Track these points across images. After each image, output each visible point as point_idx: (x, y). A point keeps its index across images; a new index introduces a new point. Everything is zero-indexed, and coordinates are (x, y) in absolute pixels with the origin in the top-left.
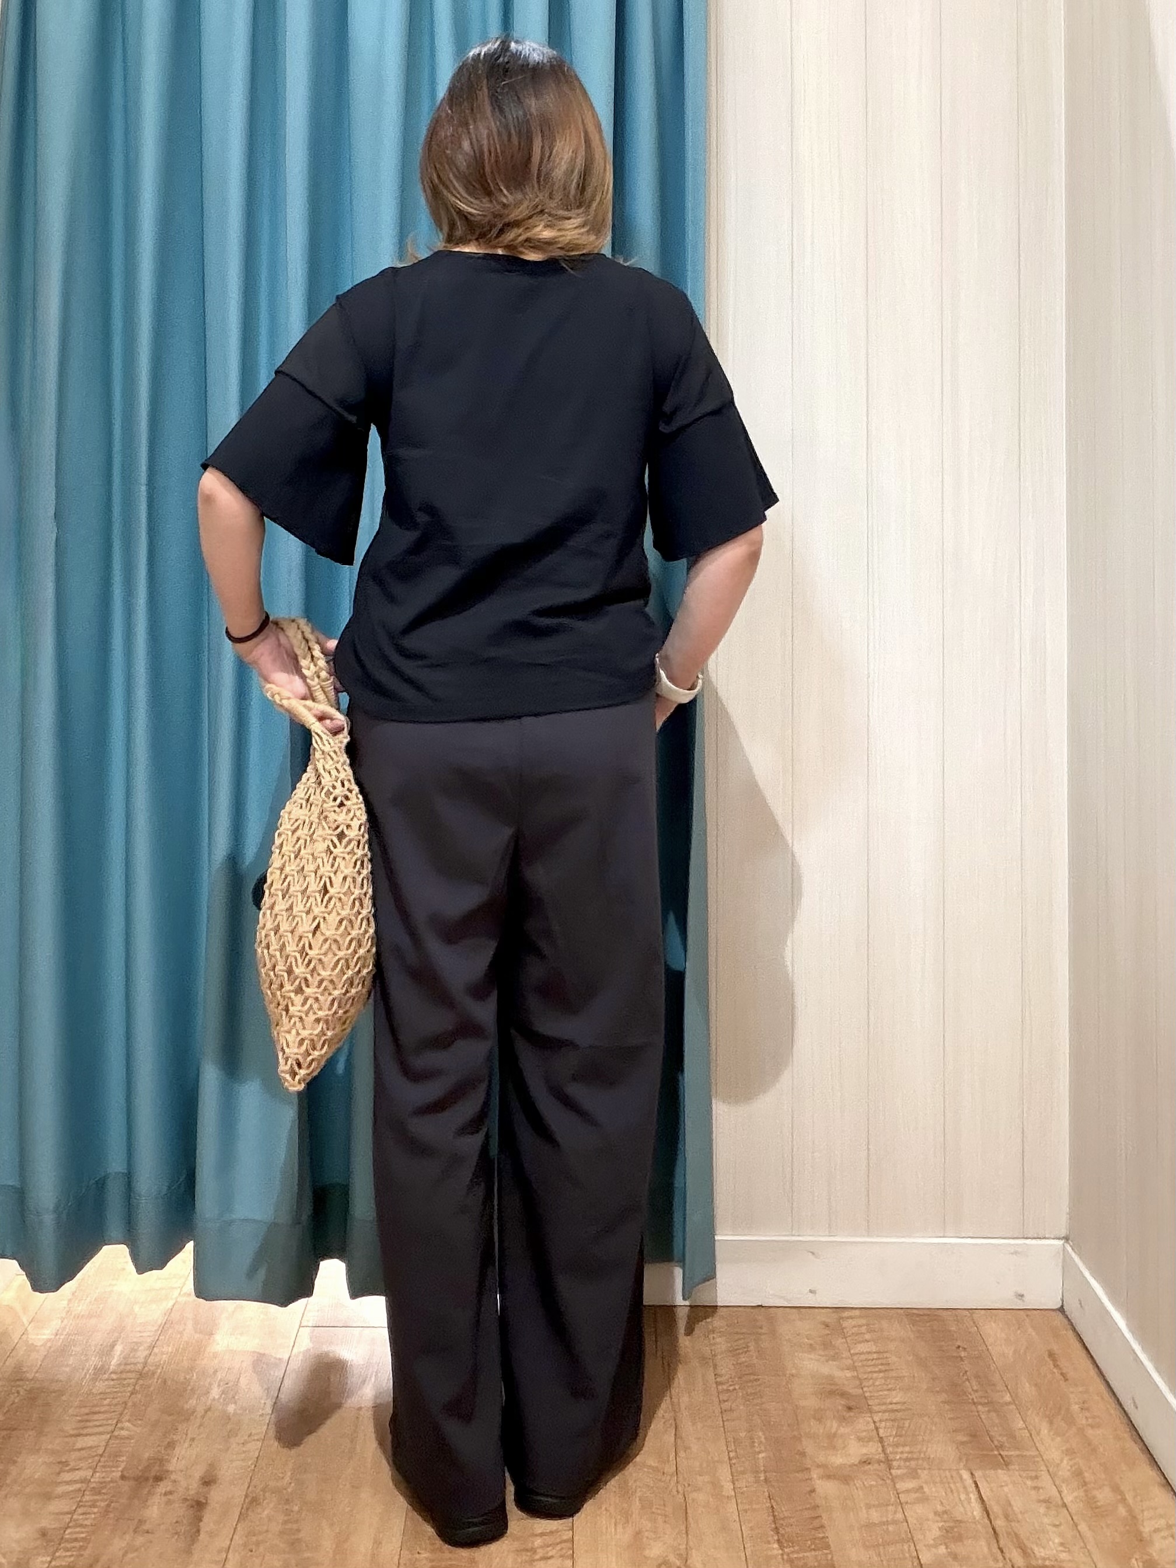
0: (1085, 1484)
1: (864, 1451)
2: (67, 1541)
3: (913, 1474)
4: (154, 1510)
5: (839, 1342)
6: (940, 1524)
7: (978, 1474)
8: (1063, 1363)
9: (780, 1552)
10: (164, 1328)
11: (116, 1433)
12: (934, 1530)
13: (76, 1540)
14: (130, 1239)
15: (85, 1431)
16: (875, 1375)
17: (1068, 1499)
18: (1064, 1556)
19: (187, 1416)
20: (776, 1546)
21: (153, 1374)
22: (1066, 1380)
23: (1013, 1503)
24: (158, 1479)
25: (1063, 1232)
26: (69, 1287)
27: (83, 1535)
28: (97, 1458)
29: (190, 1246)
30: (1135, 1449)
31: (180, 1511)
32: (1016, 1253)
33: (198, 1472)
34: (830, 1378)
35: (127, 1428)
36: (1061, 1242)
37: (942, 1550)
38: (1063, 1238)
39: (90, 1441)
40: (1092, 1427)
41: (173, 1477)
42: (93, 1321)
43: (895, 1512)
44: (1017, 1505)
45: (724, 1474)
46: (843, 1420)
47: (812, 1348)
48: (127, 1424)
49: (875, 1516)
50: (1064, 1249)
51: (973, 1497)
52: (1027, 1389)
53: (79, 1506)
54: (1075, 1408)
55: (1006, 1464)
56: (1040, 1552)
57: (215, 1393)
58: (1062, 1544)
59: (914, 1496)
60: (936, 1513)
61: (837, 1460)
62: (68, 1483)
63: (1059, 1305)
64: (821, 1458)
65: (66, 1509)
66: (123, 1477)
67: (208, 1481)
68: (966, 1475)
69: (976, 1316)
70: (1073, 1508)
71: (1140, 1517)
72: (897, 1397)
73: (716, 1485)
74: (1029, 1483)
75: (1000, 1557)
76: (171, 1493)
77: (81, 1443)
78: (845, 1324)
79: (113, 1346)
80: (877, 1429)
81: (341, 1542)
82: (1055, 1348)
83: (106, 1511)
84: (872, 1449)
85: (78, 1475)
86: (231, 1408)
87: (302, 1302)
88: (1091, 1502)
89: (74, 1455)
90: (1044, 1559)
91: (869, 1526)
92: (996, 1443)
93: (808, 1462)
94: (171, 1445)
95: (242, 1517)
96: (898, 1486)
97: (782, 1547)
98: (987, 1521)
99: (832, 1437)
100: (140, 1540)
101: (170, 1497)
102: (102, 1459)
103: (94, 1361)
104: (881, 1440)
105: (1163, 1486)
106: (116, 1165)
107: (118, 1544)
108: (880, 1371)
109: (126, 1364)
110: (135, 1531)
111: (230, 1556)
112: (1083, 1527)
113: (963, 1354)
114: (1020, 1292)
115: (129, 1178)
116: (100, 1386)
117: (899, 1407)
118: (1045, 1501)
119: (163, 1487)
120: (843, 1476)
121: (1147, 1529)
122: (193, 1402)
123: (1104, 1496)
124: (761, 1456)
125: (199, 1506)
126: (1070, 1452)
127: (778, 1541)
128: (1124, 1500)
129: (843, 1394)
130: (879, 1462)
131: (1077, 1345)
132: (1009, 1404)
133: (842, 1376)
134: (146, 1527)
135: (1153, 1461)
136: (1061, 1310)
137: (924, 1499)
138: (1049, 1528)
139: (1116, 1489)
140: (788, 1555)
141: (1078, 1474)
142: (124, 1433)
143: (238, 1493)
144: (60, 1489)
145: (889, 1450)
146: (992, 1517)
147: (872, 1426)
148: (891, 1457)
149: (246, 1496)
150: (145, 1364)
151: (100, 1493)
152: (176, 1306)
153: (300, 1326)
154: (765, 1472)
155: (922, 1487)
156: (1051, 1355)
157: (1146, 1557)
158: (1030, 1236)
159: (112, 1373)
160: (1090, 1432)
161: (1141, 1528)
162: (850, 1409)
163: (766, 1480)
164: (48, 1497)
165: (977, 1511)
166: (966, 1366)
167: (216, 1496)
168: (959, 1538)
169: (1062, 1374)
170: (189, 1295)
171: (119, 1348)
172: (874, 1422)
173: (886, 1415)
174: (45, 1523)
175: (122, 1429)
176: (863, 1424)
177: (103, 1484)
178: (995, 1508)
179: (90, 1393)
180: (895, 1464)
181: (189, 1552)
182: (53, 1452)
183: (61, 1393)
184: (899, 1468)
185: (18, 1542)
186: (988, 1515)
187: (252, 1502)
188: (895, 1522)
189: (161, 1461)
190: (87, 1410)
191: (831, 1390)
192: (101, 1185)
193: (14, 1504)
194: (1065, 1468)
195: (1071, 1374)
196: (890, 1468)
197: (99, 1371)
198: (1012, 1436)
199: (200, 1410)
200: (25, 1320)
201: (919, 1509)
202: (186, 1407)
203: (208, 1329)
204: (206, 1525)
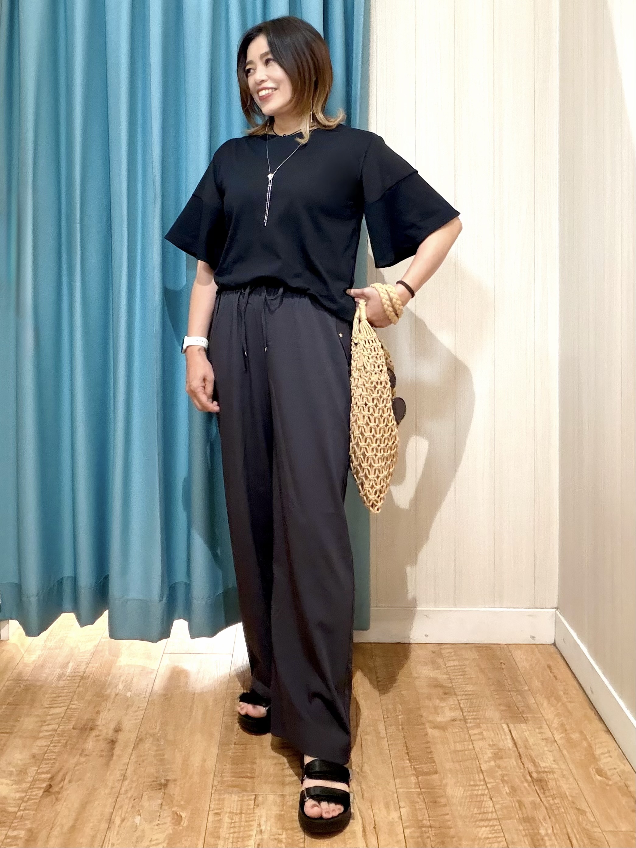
0: (566, 730)
1: (453, 714)
2: (46, 759)
3: (478, 726)
4: (90, 744)
5: (440, 661)
6: (492, 751)
7: (511, 726)
8: (555, 671)
9: (410, 764)
10: (93, 655)
11: (70, 706)
12: (489, 754)
13: (51, 759)
14: (76, 609)
15: (54, 706)
16: (458, 677)
17: (557, 737)
18: (555, 766)
19: (106, 698)
20: (408, 762)
21: (89, 677)
22: (556, 679)
23: (529, 740)
24: (92, 729)
25: (556, 606)
26: (44, 634)
27: (54, 757)
28: (60, 719)
29: (106, 613)
30: (592, 714)
31: (103, 745)
32: (530, 616)
33: (112, 726)
34: (436, 679)
35: (76, 704)
36: (554, 610)
37: (492, 763)
38: (555, 608)
39: (57, 710)
40: (570, 702)
41: (100, 728)
42: (57, 651)
43: (469, 745)
44: (531, 741)
45: (381, 727)
46: (442, 700)
47: (426, 664)
48: (76, 702)
49: (459, 747)
50: (556, 614)
51: (509, 737)
52: (536, 684)
53: (51, 743)
54: (561, 693)
55: (526, 721)
56: (543, 764)
57: (121, 686)
58: (554, 761)
59: (477, 737)
60: (489, 745)
61: (439, 719)
62: (47, 731)
63: (553, 642)
64: (431, 718)
65: (45, 744)
66: (73, 728)
67: (117, 730)
68: (505, 726)
69: (510, 647)
70: (559, 742)
71: (593, 746)
72: (470, 688)
73: (378, 733)
74: (537, 730)
75: (522, 767)
76: (98, 736)
77: (53, 711)
78: (443, 651)
79: (68, 663)
80: (459, 704)
81: (186, 760)
82: (551, 663)
83: (65, 745)
84: (457, 714)
85: (51, 727)
86: (129, 694)
87: (164, 641)
88: (569, 740)
89: (49, 717)
90: (544, 768)
91: (456, 752)
92: (520, 710)
93: (424, 720)
94: (98, 713)
95: (135, 747)
96: (470, 732)
97: (410, 762)
98: (515, 749)
99: (436, 708)
100: (83, 759)
101: (97, 738)
102: (63, 719)
103: (58, 671)
104: (462, 709)
105: (606, 731)
106: (68, 572)
107: (73, 761)
108: (462, 675)
109: (75, 672)
110: (81, 755)
111: (129, 767)
112: (565, 752)
113: (504, 666)
114: (534, 636)
115: (75, 580)
116: (61, 683)
117: (470, 693)
118: (546, 739)
119: (94, 733)
120: (442, 727)
121: (598, 752)
122: (109, 691)
123: (575, 736)
124: (400, 717)
125: (113, 742)
126: (558, 715)
127: (409, 759)
128: (586, 739)
129: (442, 686)
130: (460, 720)
131: (562, 662)
132: (526, 691)
133: (442, 677)
134: (86, 752)
135: (601, 719)
136: (554, 644)
137: (483, 739)
138: (547, 752)
139: (581, 733)
140: (414, 766)
141: (562, 725)
142: (74, 706)
143: (133, 737)
144: (41, 735)
145: (465, 714)
146: (518, 746)
147: (456, 702)
148: (467, 717)
149: (137, 737)
150: (84, 672)
151: (62, 736)
152: (100, 644)
153: (163, 654)
154: (402, 725)
155: (482, 733)
156: (549, 667)
157: (596, 767)
158: (538, 607)
159: (68, 677)
160: (568, 704)
161: (595, 753)
162: (446, 694)
163: (403, 729)
164: (36, 738)
165: (510, 744)
166: (505, 672)
167: (122, 737)
168: (501, 758)
169: (555, 676)
170: (106, 638)
171: (71, 665)
172: (458, 700)
173: (464, 697)
174: (35, 751)
175: (73, 704)
176: (452, 701)
177: (64, 731)
178: (520, 743)
179: (57, 687)
180: (469, 721)
181: (107, 764)
182: (38, 716)
183: (41, 687)
184: (471, 722)
185: (21, 760)
186: (516, 747)
187: (140, 740)
188: (469, 750)
189: (93, 720)
190: (55, 695)
191: (436, 684)
192: (60, 583)
193: (18, 742)
194: (556, 723)
195: (559, 677)
196: (466, 722)
197: (60, 677)
198: (528, 706)
199: (113, 695)
200: (23, 651)
201: (481, 744)
202: (107, 693)
203: (116, 654)
204: (117, 751)
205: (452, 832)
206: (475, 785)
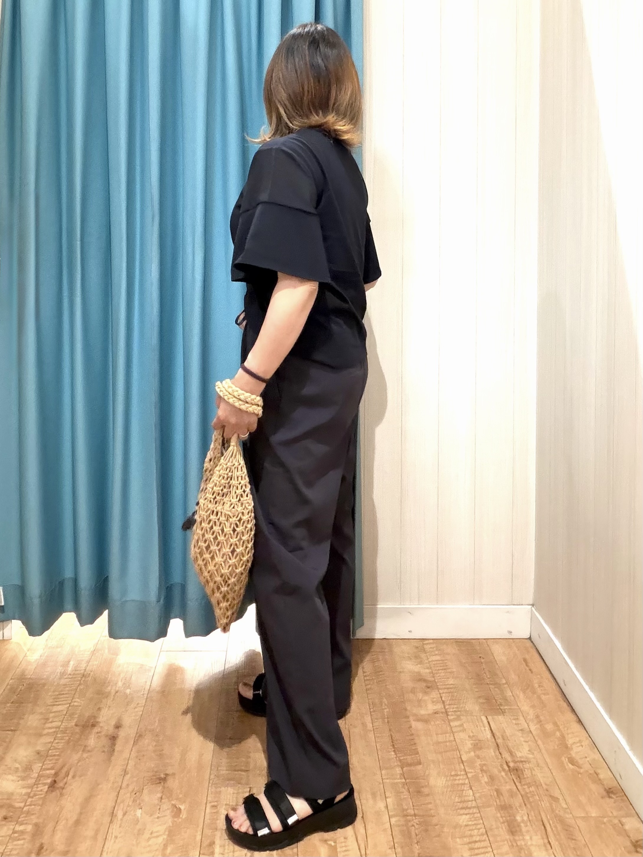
0: (541, 721)
1: (435, 707)
2: (51, 756)
3: (458, 718)
4: (92, 741)
5: (423, 655)
6: (472, 742)
7: (490, 718)
8: (531, 665)
9: (395, 756)
10: (93, 653)
11: (72, 704)
12: (469, 744)
13: (54, 755)
14: (77, 609)
15: (57, 703)
16: (440, 671)
17: (533, 728)
18: (531, 756)
19: (107, 695)
20: (393, 753)
21: (90, 674)
22: (532, 672)
23: (506, 731)
24: (93, 726)
25: (531, 603)
26: (46, 633)
27: (57, 753)
28: (63, 716)
29: (106, 613)
30: (565, 705)
31: (104, 741)
32: (508, 612)
33: (113, 723)
34: (419, 673)
35: (77, 701)
36: (530, 607)
37: (472, 754)
38: (531, 605)
39: (60, 708)
40: (544, 694)
41: (101, 725)
42: (59, 650)
43: (450, 736)
44: (508, 732)
45: (368, 719)
46: (426, 693)
47: (410, 659)
48: (77, 700)
49: (441, 738)
50: (532, 610)
51: (487, 728)
52: (513, 677)
53: (55, 739)
54: (536, 685)
55: (503, 713)
56: (519, 754)
57: (120, 684)
58: (529, 751)
59: (459, 729)
60: (469, 737)
61: (423, 712)
62: (50, 728)
63: (529, 637)
64: (415, 711)
65: (49, 740)
66: (76, 725)
67: (118, 726)
68: (484, 718)
69: (489, 642)
70: (534, 733)
71: (566, 736)
72: (451, 681)
73: (364, 725)
74: (514, 721)
75: (500, 757)
76: (100, 732)
77: (55, 709)
78: (425, 646)
79: (69, 662)
80: (441, 698)
81: (184, 754)
82: (527, 657)
83: (68, 742)
84: (439, 707)
85: (54, 724)
86: (128, 691)
87: (161, 639)
88: (543, 731)
89: (52, 715)
90: (520, 757)
91: (438, 743)
92: (498, 703)
93: (408, 713)
94: (99, 709)
95: (135, 743)
96: (451, 724)
97: (396, 754)
98: (494, 740)
99: (419, 701)
100: (85, 755)
101: (99, 734)
102: (66, 717)
103: (60, 669)
104: (443, 702)
105: (578, 722)
106: (68, 573)
107: (76, 757)
108: (443, 669)
109: (76, 670)
110: (83, 751)
111: (129, 762)
112: (540, 742)
113: (483, 661)
114: (511, 630)
115: (76, 581)
116: (63, 682)
117: (452, 686)
118: (522, 730)
119: (96, 730)
120: (425, 720)
121: (570, 742)
122: (109, 688)
123: (549, 727)
124: (385, 711)
125: (113, 739)
126: (533, 707)
127: (394, 751)
128: (559, 730)
129: (425, 681)
130: (442, 713)
131: (536, 655)
132: (504, 684)
133: (425, 672)
134: (89, 748)
135: (573, 710)
136: (530, 638)
137: (464, 730)
138: (524, 743)
139: (555, 724)
140: (399, 757)
141: (537, 717)
142: (76, 704)
143: (132, 733)
144: (46, 731)
145: (447, 707)
146: (496, 737)
147: (439, 696)
148: (448, 710)
149: (137, 734)
150: (85, 670)
151: (65, 733)
152: (99, 642)
153: (161, 651)
154: (388, 718)
155: (463, 724)
156: (525, 660)
157: (569, 756)
158: (515, 604)
159: (69, 675)
160: (543, 697)
161: (567, 743)
162: (429, 687)
163: (388, 722)
164: (40, 735)
165: (489, 735)
166: (484, 666)
167: (122, 734)
168: (481, 748)
169: (530, 670)
170: (106, 636)
171: (72, 663)
172: (440, 694)
173: (446, 691)
174: (39, 748)
175: (75, 702)
176: (434, 694)
177: (66, 729)
178: (498, 734)
179: (58, 685)
180: (450, 713)
181: (109, 760)
182: (41, 713)
183: (44, 685)
184: (452, 715)
185: (26, 757)
186: (494, 737)
187: (139, 736)
188: (450, 741)
189: (95, 717)
190: (57, 693)
191: (419, 679)
192: (62, 584)
193: (23, 739)
194: (531, 716)
195: (534, 670)
196: (448, 715)
197: (62, 674)
198: (506, 699)
199: (113, 692)
200: (25, 649)
201: (462, 735)
202: (107, 691)
203: (115, 653)
204: (118, 748)
205: (435, 820)
206: (457, 775)
